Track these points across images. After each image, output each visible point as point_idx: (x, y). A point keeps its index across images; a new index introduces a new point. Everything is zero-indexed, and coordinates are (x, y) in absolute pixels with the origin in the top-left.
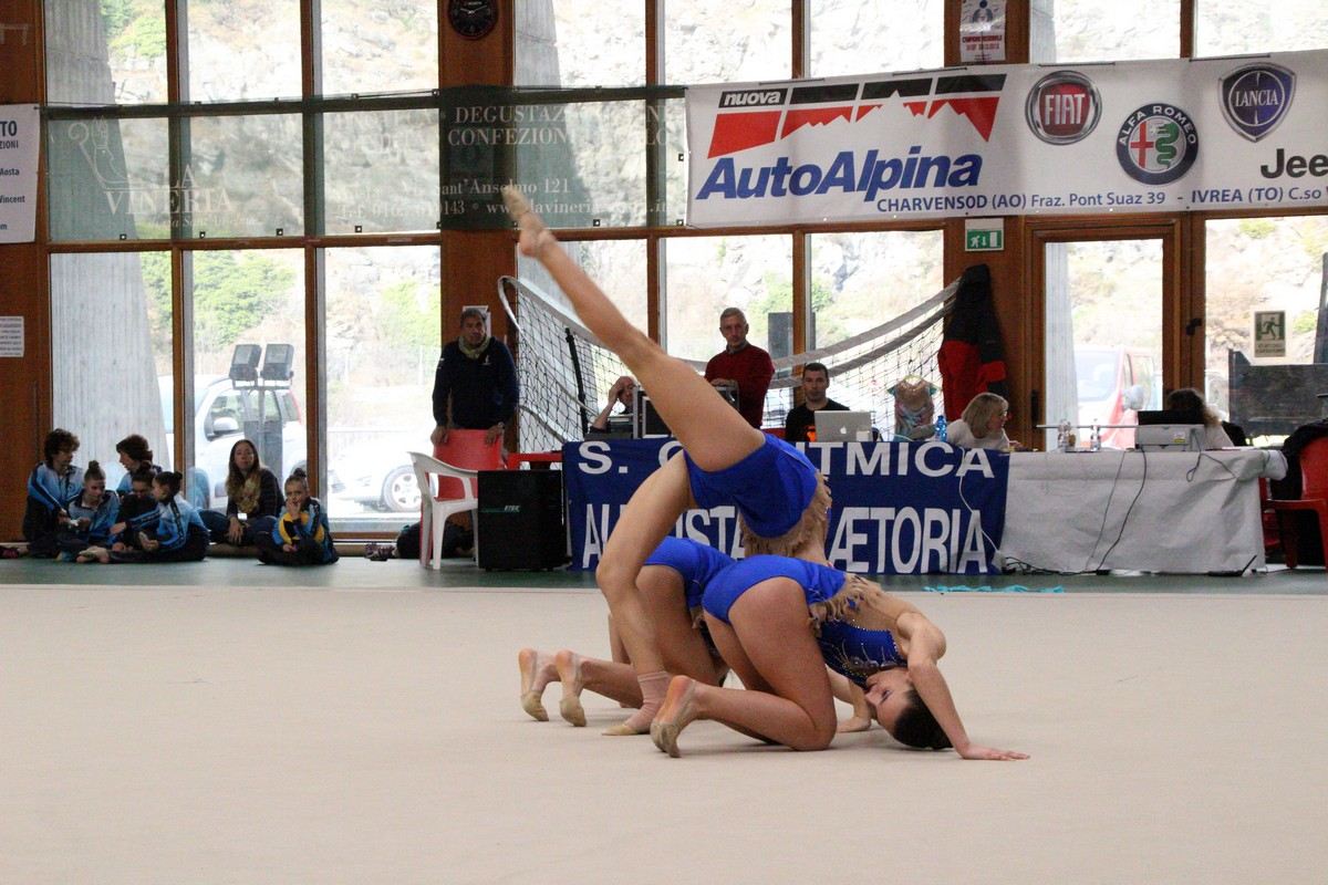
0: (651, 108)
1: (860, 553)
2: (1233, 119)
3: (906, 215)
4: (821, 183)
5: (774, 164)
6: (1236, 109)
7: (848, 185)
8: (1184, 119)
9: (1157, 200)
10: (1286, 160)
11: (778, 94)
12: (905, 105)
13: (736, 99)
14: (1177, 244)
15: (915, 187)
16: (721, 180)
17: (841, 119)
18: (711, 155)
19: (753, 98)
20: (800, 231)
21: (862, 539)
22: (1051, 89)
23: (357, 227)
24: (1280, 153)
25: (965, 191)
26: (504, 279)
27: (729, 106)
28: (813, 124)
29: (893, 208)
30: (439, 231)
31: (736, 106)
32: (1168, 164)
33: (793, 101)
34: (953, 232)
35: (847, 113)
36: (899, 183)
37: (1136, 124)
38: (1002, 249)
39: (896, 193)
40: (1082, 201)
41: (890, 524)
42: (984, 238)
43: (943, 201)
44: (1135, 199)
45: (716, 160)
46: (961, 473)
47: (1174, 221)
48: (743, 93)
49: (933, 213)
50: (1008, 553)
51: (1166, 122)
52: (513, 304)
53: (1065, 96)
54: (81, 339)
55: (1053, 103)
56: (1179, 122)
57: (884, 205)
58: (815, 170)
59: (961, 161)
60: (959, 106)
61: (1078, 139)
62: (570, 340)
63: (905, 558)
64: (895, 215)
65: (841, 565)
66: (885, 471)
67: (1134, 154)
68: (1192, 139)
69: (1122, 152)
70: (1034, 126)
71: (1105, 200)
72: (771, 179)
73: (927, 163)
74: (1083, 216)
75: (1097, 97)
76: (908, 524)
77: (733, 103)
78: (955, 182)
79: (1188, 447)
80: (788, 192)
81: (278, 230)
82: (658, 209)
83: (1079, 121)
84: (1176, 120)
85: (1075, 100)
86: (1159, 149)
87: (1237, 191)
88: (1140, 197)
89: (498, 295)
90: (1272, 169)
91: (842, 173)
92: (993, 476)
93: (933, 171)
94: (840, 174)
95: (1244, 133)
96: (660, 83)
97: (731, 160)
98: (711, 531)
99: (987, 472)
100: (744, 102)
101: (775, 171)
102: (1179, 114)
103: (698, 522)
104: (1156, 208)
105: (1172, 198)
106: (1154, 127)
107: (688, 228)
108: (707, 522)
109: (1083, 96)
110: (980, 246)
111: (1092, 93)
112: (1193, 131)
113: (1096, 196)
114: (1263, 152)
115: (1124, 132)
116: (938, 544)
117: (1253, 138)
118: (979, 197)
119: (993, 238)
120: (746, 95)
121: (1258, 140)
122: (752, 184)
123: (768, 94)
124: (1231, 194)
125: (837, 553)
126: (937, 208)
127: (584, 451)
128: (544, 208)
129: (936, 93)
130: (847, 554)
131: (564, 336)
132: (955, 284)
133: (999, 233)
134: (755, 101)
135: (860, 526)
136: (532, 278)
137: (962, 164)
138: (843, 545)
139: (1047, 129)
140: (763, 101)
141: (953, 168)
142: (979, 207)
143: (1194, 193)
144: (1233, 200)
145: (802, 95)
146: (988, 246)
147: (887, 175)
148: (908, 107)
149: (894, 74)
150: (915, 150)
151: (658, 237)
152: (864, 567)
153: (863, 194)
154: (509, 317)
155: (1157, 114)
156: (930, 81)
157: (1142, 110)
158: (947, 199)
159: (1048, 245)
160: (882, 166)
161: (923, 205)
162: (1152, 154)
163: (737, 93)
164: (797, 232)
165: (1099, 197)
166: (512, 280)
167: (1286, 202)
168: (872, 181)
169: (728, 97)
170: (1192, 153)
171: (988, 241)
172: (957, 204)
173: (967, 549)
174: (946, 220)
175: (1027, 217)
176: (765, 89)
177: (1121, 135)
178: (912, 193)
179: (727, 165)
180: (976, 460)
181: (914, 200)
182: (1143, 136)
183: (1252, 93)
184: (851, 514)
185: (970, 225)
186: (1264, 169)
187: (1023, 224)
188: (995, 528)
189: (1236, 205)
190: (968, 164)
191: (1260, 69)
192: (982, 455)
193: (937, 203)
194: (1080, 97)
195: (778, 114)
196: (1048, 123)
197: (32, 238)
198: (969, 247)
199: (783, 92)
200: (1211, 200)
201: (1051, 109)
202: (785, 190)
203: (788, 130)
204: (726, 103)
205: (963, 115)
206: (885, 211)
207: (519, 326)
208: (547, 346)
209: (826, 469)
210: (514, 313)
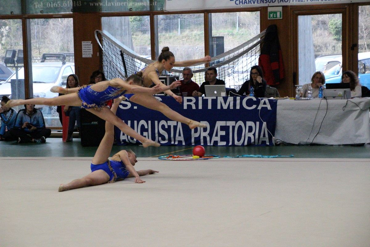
1: (223, 138)
3: (246, 6)
14: (347, 16)
20: (207, 12)
21: (223, 133)
23: (41, 11)
26: (97, 31)
29: (241, 3)
30: (71, 13)
34: (264, 12)
38: (282, 18)
41: (234, 127)
42: (275, 14)
46: (259, 108)
47: (346, 6)
49: (256, 5)
50: (278, 137)
52: (101, 41)
57: (238, 2)
62: (122, 55)
63: (239, 140)
64: (241, 6)
65: (216, 142)
66: (232, 108)
74: (312, 5)
76: (240, 128)
79: (343, 98)
81: (11, 12)
82: (153, 4)
89: (94, 37)
92: (271, 109)
98: (168, 130)
99: (269, 107)
103: (163, 127)
104: (339, 2)
107: (165, 11)
108: (166, 127)
110: (274, 18)
116: (251, 135)
119: (278, 14)
126: (257, 3)
128: (111, 4)
130: (218, 139)
131: (120, 53)
132: (264, 31)
133: (280, 12)
135: (222, 128)
136: (108, 31)
138: (216, 135)
142: (273, 2)
146: (276, 17)
151: (154, 15)
152: (224, 143)
154: (99, 46)
159: (299, 16)
161: (252, 2)
164: (205, 13)
166: (100, 32)
171: (276, 15)
172: (265, 2)
173: (262, 136)
174: (261, 7)
175: (291, 6)
180: (265, 103)
184: (219, 124)
185: (270, 9)
187: (289, 9)
188: (272, 127)
192: (267, 101)
193: (258, 1)
198: (269, 18)
206: (238, 4)
207: (103, 49)
208: (114, 57)
209: (210, 107)
210: (101, 44)
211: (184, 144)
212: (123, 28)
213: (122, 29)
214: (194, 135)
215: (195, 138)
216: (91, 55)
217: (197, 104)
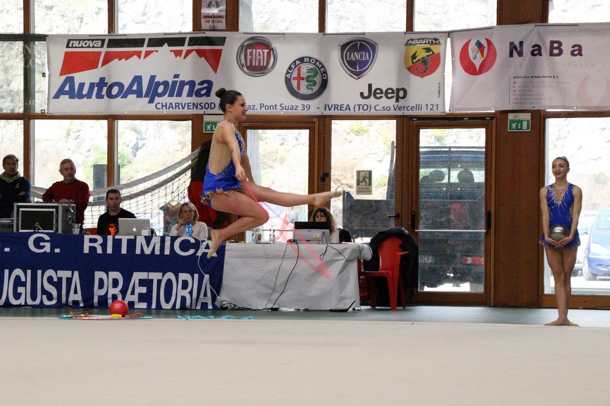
0: (26, 46)
1: (142, 298)
2: (347, 67)
3: (171, 111)
4: (124, 92)
5: (97, 81)
6: (347, 61)
7: (139, 95)
8: (321, 65)
9: (306, 109)
10: (373, 90)
11: (100, 42)
12: (171, 51)
13: (76, 44)
14: (317, 133)
15: (176, 96)
16: (67, 88)
17: (135, 57)
18: (61, 74)
19: (86, 44)
20: (112, 119)
21: (144, 290)
22: (250, 46)
24: (370, 86)
25: (204, 100)
27: (72, 47)
28: (120, 60)
29: (164, 108)
31: (76, 47)
32: (312, 90)
33: (108, 46)
34: (197, 122)
35: (139, 54)
36: (168, 93)
37: (295, 67)
39: (166, 99)
40: (267, 108)
41: (159, 282)
43: (192, 105)
44: (295, 108)
45: (64, 77)
46: (199, 254)
47: (315, 120)
48: (80, 40)
49: (186, 111)
50: (224, 298)
51: (311, 67)
53: (258, 51)
55: (251, 54)
56: (318, 67)
57: (159, 106)
58: (120, 85)
59: (202, 83)
60: (200, 53)
61: (264, 74)
63: (167, 300)
64: (165, 112)
65: (131, 304)
66: (157, 252)
67: (294, 83)
68: (325, 76)
69: (288, 82)
70: (241, 66)
71: (279, 108)
72: (96, 89)
73: (183, 84)
74: (267, 116)
75: (275, 52)
76: (169, 282)
77: (74, 46)
78: (198, 94)
79: (321, 242)
80: (105, 97)
82: (30, 104)
83: (265, 65)
84: (317, 66)
85: (263, 53)
86: (308, 81)
87: (348, 105)
88: (297, 106)
90: (366, 94)
91: (136, 87)
93: (186, 88)
94: (135, 88)
95: (352, 75)
96: (31, 33)
97: (72, 78)
98: (58, 285)
100: (80, 46)
101: (98, 85)
102: (318, 63)
103: (50, 279)
104: (306, 113)
105: (314, 108)
106: (305, 69)
107: (47, 114)
108: (55, 280)
109: (268, 50)
111: (272, 49)
112: (325, 72)
113: (274, 105)
114: (361, 85)
115: (289, 71)
116: (186, 293)
117: (356, 77)
118: (211, 103)
120: (81, 42)
121: (358, 78)
122: (85, 91)
123: (94, 42)
124: (345, 107)
125: (129, 298)
126: (188, 109)
129: (188, 45)
130: (135, 298)
134: (87, 45)
135: (142, 283)
137: (202, 85)
138: (133, 293)
139: (248, 68)
140: (91, 46)
141: (197, 87)
142: (211, 108)
143: (326, 105)
144: (346, 110)
145: (114, 43)
147: (161, 89)
148: (172, 52)
149: (165, 34)
150: (176, 76)
151: (30, 119)
152: (144, 305)
153: (148, 99)
155: (307, 62)
156: (185, 39)
157: (299, 59)
158: (194, 104)
159: (248, 131)
160: (158, 84)
161: (180, 106)
162: (304, 84)
163: (76, 40)
164: (110, 119)
165: (276, 106)
167: (373, 112)
168: (152, 93)
169: (71, 42)
170: (324, 84)
172: (199, 107)
173: (202, 295)
174: (193, 115)
176: (92, 39)
177: (288, 73)
178: (174, 100)
179: (71, 81)
181: (176, 103)
182: (299, 74)
183: (356, 53)
184: (137, 276)
185: (206, 119)
186: (362, 94)
188: (217, 284)
189: (347, 113)
190: (206, 85)
191: (361, 41)
193: (188, 106)
194: (266, 51)
195: (100, 53)
196: (248, 64)
198: (206, 130)
199: (103, 41)
200: (334, 110)
201: (251, 57)
202: (104, 95)
203: (105, 62)
204: (70, 45)
205: (203, 58)
206: (159, 109)
209: (124, 251)
211: (82, 305)
214: (98, 293)
215: (99, 297)
217: (104, 245)
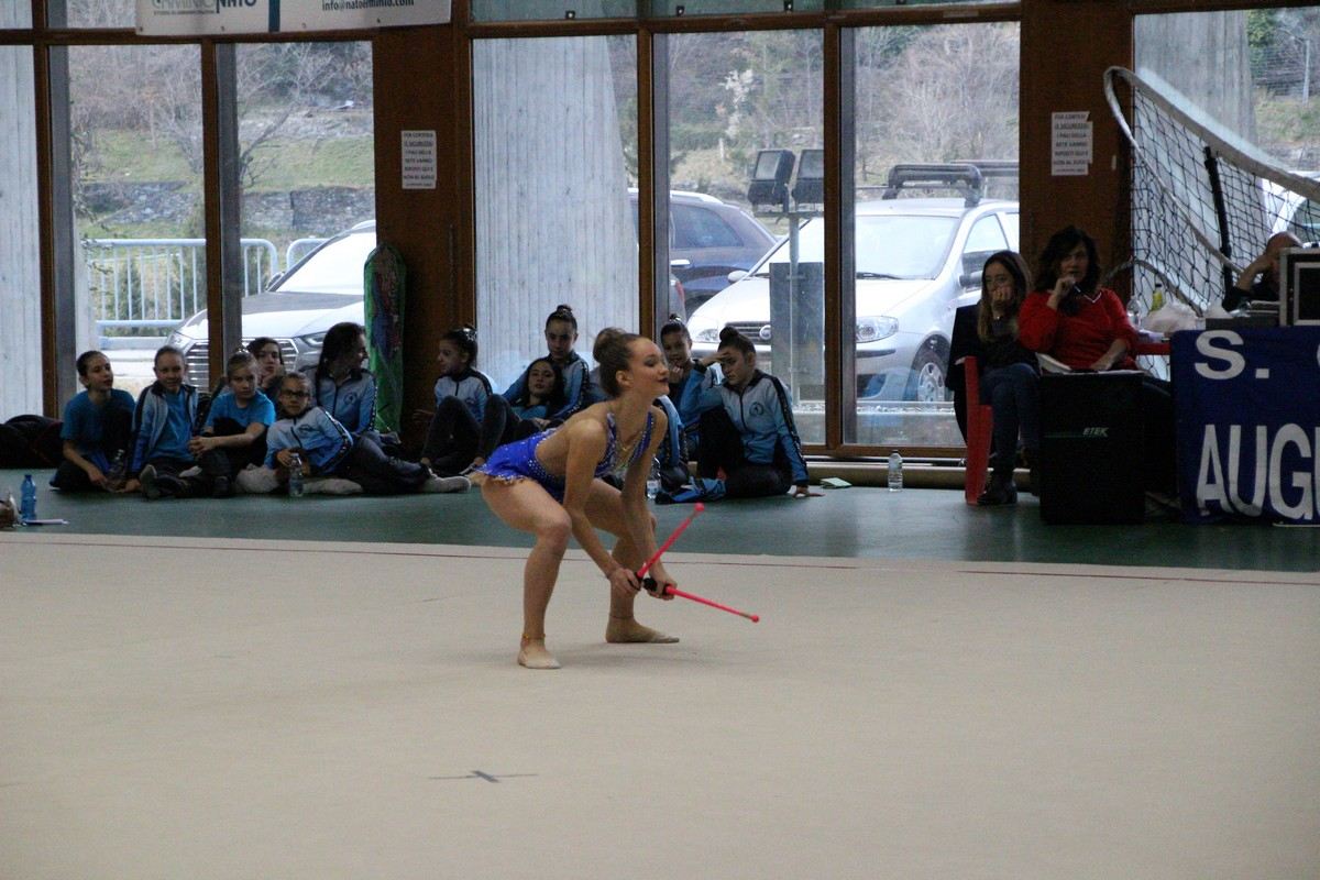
26: (1114, 73)
30: (1017, 1)
52: (1128, 110)
54: (518, 160)
62: (1211, 165)
81: (787, 4)
89: (1103, 97)
127: (1203, 344)
131: (1201, 159)
136: (1160, 70)
154: (1120, 129)
166: (1126, 73)
197: (447, 18)
207: (1135, 142)
208: (1177, 172)
210: (1128, 122)
212: (1220, 58)
213: (1212, 64)
216: (1086, 167)
